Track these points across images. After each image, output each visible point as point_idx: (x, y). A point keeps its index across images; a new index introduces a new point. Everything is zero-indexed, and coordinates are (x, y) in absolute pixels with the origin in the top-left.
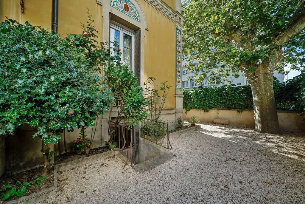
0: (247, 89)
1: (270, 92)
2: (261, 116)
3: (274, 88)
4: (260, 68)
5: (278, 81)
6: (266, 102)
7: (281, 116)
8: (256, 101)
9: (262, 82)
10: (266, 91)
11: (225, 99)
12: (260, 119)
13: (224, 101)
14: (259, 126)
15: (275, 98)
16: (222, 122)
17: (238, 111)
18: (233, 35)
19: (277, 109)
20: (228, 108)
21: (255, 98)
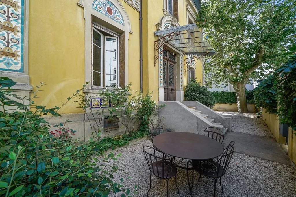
0: (234, 93)
1: (244, 96)
2: (240, 105)
3: (246, 94)
4: (240, 84)
5: (247, 90)
6: (243, 100)
7: (249, 106)
8: (238, 98)
9: (241, 91)
10: (242, 95)
11: (223, 98)
12: (240, 106)
13: (223, 99)
14: (240, 110)
15: (246, 98)
16: (222, 110)
17: (230, 104)
18: (227, 66)
19: (247, 103)
20: (224, 103)
21: (238, 97)
